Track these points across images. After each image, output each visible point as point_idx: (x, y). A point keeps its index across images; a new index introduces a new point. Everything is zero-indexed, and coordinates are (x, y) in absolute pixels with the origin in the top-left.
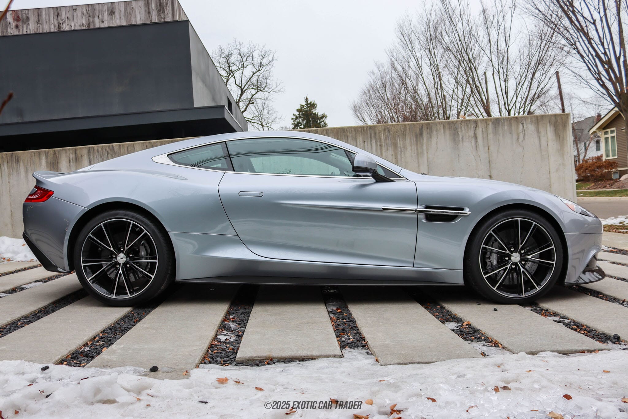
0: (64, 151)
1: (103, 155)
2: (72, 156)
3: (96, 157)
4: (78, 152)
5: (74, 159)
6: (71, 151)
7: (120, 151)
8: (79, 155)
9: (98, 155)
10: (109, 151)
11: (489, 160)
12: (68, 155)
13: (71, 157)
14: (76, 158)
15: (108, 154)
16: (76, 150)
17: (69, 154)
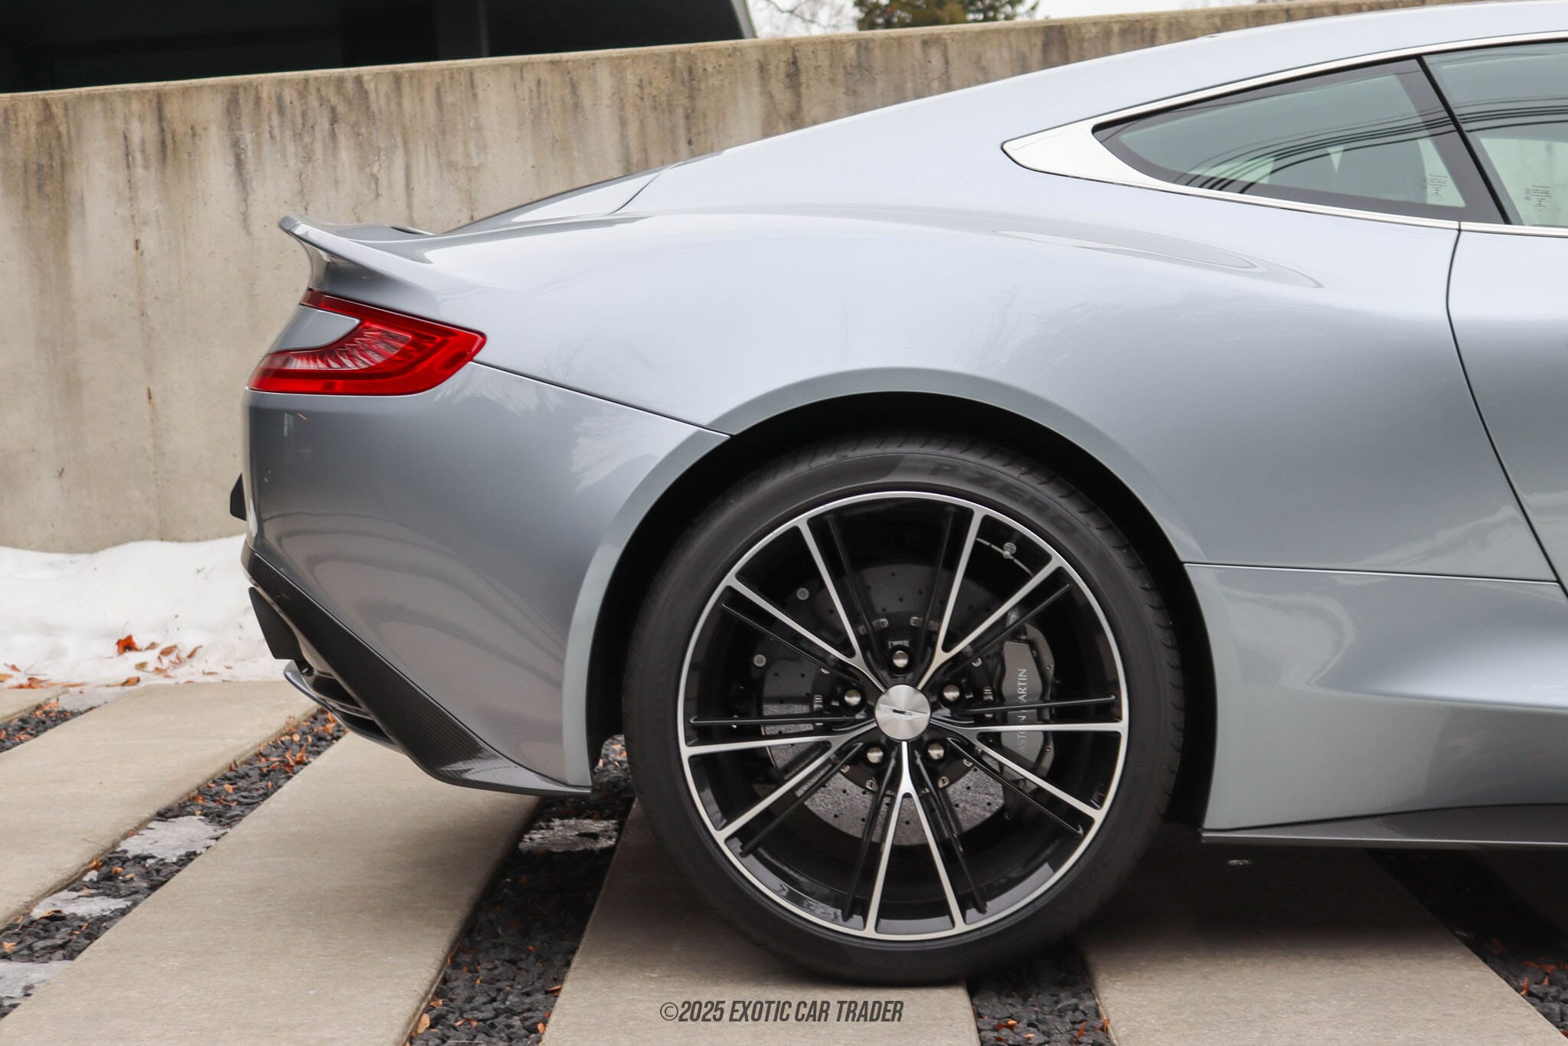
0: (98, 106)
1: (307, 126)
2: (142, 131)
3: (272, 137)
4: (173, 109)
5: (152, 149)
6: (135, 105)
7: (399, 104)
8: (180, 128)
9: (282, 126)
10: (341, 109)
12: (120, 124)
13: (136, 139)
14: (163, 143)
15: (334, 120)
16: (160, 99)
17: (126, 121)
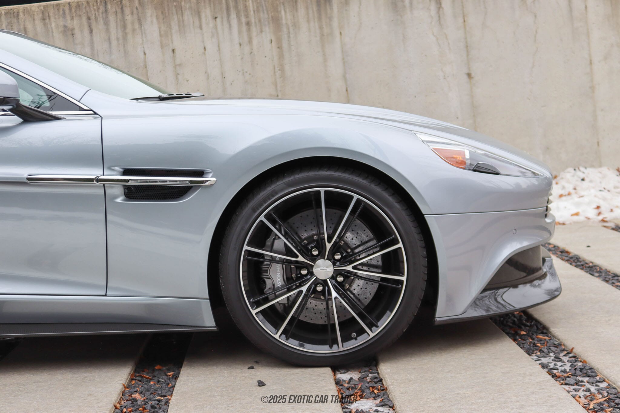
11: (466, 42)
